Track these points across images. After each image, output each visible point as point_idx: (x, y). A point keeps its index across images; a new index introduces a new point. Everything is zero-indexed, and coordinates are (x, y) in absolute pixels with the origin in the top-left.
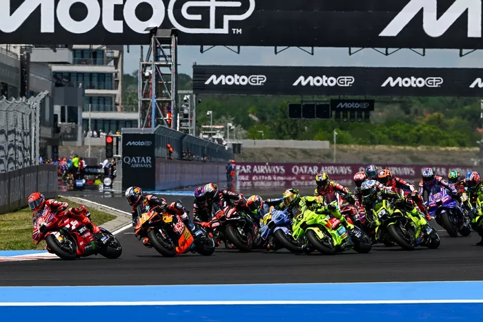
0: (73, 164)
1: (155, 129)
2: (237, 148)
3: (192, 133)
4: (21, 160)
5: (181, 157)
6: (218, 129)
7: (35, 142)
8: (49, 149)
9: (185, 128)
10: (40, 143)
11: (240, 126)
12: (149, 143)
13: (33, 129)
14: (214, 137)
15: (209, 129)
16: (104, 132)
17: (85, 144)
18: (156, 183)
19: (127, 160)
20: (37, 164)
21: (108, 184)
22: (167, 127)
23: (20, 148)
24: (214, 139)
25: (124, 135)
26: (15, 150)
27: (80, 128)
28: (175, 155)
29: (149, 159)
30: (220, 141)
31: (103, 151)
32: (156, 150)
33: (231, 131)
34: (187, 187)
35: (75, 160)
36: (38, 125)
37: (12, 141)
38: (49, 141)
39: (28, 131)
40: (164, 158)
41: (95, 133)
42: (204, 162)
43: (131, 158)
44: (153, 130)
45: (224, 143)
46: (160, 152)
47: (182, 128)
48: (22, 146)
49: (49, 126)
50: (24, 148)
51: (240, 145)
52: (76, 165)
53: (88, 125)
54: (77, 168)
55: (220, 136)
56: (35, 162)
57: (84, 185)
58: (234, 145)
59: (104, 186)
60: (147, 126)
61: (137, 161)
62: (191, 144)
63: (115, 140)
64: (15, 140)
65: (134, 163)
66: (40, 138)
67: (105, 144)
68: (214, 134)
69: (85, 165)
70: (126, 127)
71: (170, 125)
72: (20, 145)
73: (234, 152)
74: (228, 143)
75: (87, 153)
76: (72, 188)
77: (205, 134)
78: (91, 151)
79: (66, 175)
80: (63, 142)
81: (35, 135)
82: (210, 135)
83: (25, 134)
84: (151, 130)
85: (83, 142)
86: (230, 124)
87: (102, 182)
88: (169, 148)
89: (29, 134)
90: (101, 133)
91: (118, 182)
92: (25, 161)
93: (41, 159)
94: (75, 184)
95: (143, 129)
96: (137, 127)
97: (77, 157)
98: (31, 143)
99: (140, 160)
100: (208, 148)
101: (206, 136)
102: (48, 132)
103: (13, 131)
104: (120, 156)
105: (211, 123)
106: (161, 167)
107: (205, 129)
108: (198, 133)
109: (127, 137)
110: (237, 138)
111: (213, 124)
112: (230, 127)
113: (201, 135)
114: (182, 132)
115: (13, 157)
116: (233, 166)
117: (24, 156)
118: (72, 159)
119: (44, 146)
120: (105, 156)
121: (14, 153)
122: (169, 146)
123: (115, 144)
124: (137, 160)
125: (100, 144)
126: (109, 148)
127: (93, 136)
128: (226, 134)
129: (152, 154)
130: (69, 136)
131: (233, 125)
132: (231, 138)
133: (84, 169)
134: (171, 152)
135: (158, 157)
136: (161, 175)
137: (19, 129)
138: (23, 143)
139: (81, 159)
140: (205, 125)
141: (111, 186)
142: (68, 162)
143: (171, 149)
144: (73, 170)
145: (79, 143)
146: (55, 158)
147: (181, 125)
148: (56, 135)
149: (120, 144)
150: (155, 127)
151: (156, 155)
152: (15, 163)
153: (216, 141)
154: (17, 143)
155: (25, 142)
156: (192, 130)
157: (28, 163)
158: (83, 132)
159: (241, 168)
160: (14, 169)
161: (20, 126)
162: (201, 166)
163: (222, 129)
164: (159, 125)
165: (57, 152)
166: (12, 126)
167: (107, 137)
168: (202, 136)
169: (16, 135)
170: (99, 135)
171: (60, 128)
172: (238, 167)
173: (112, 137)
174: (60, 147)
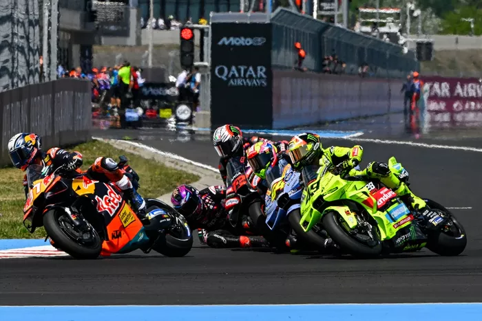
0: (120, 79)
1: (273, 15)
2: (425, 50)
3: (341, 22)
4: (22, 71)
5: (321, 67)
6: (390, 15)
7: (49, 37)
8: (76, 51)
9: (328, 13)
10: (58, 40)
11: (430, 10)
12: (260, 41)
13: (46, 13)
14: (382, 29)
15: (373, 15)
16: (177, 19)
17: (144, 42)
18: (275, 115)
19: (221, 71)
20: (54, 78)
21: (185, 116)
22: (294, 10)
23: (21, 49)
24: (382, 35)
25: (214, 25)
26: (12, 52)
27: (133, 13)
28: (309, 62)
29: (261, 71)
30: (393, 37)
31: (174, 54)
32: (274, 53)
33: (414, 19)
34: (333, 122)
35: (124, 72)
36: (54, 7)
37: (7, 36)
38: (76, 36)
39: (37, 17)
40: (290, 68)
41: (161, 22)
42: (363, 75)
43: (229, 70)
44: (267, 16)
45: (401, 42)
46: (283, 57)
47: (323, 13)
48: (25, 45)
49: (77, 9)
50: (30, 49)
51: (429, 45)
52: (126, 81)
53: (149, 7)
54: (128, 85)
55: (395, 29)
56: (49, 75)
57: (140, 118)
58: (419, 45)
59: (178, 120)
60: (257, 9)
61: (239, 73)
62: (339, 43)
63: (197, 34)
64: (14, 34)
65: (233, 76)
66: (59, 29)
67: (178, 42)
68: (383, 25)
69: (141, 81)
70: (217, 11)
71: (300, 8)
72: (22, 42)
73: (419, 58)
74: (408, 42)
75: (147, 58)
76: (118, 124)
77: (366, 24)
78: (154, 55)
79: (107, 100)
80: (103, 39)
81: (50, 24)
82: (375, 25)
83: (31, 23)
84: (265, 17)
85: (139, 39)
86: (411, 6)
87: (174, 112)
88: (298, 50)
89: (39, 22)
90: (174, 23)
91: (204, 112)
92: (31, 73)
93: (61, 69)
94: (123, 117)
95: (249, 14)
96: (239, 11)
97: (127, 65)
98: (41, 40)
99: (246, 71)
100: (371, 51)
101: (368, 29)
102: (74, 20)
103: (9, 18)
104: (207, 63)
105: (377, 4)
106: (284, 86)
107: (366, 15)
108: (352, 22)
109: (220, 30)
110: (424, 32)
111: (381, 7)
112: (412, 12)
113: (358, 25)
114: (323, 21)
115: (9, 65)
116: (417, 83)
117: (28, 64)
118: (118, 70)
119: (66, 46)
120: (178, 64)
121: (10, 57)
122: (298, 45)
123: (197, 41)
124: (239, 71)
125: (170, 42)
126: (186, 49)
127: (157, 27)
128: (404, 24)
129: (267, 62)
130: (112, 28)
131: (417, 6)
132: (414, 31)
133: (141, 88)
134: (301, 58)
135: (277, 66)
136: (283, 102)
137: (19, 14)
138: (28, 39)
139: (134, 70)
140: (366, 7)
141: (190, 120)
142: (112, 74)
143: (302, 52)
144: (119, 89)
145: (131, 41)
146: (87, 68)
147: (320, 8)
148: (89, 24)
149: (208, 41)
150: (273, 11)
151: (274, 62)
152: (12, 75)
153: (385, 36)
154: (16, 40)
155: (31, 36)
156: (341, 16)
157: (37, 76)
158: (138, 20)
159: (431, 87)
160: (11, 88)
161: (21, 7)
162: (356, 85)
163: (398, 16)
164: (279, 9)
165: (90, 57)
166: (7, 8)
167: (182, 29)
168: (359, 28)
169: (13, 23)
170: (168, 25)
171: (95, 12)
172: (427, 86)
173: (192, 29)
174: (95, 48)
